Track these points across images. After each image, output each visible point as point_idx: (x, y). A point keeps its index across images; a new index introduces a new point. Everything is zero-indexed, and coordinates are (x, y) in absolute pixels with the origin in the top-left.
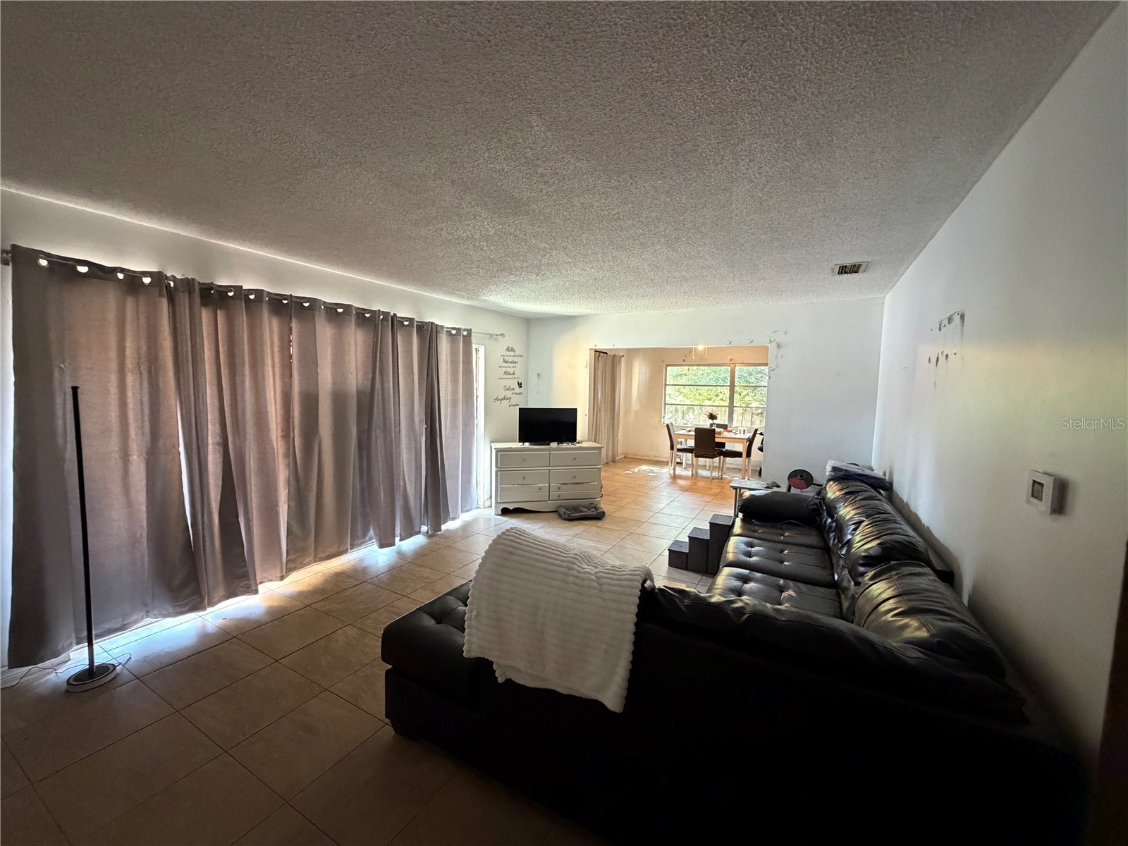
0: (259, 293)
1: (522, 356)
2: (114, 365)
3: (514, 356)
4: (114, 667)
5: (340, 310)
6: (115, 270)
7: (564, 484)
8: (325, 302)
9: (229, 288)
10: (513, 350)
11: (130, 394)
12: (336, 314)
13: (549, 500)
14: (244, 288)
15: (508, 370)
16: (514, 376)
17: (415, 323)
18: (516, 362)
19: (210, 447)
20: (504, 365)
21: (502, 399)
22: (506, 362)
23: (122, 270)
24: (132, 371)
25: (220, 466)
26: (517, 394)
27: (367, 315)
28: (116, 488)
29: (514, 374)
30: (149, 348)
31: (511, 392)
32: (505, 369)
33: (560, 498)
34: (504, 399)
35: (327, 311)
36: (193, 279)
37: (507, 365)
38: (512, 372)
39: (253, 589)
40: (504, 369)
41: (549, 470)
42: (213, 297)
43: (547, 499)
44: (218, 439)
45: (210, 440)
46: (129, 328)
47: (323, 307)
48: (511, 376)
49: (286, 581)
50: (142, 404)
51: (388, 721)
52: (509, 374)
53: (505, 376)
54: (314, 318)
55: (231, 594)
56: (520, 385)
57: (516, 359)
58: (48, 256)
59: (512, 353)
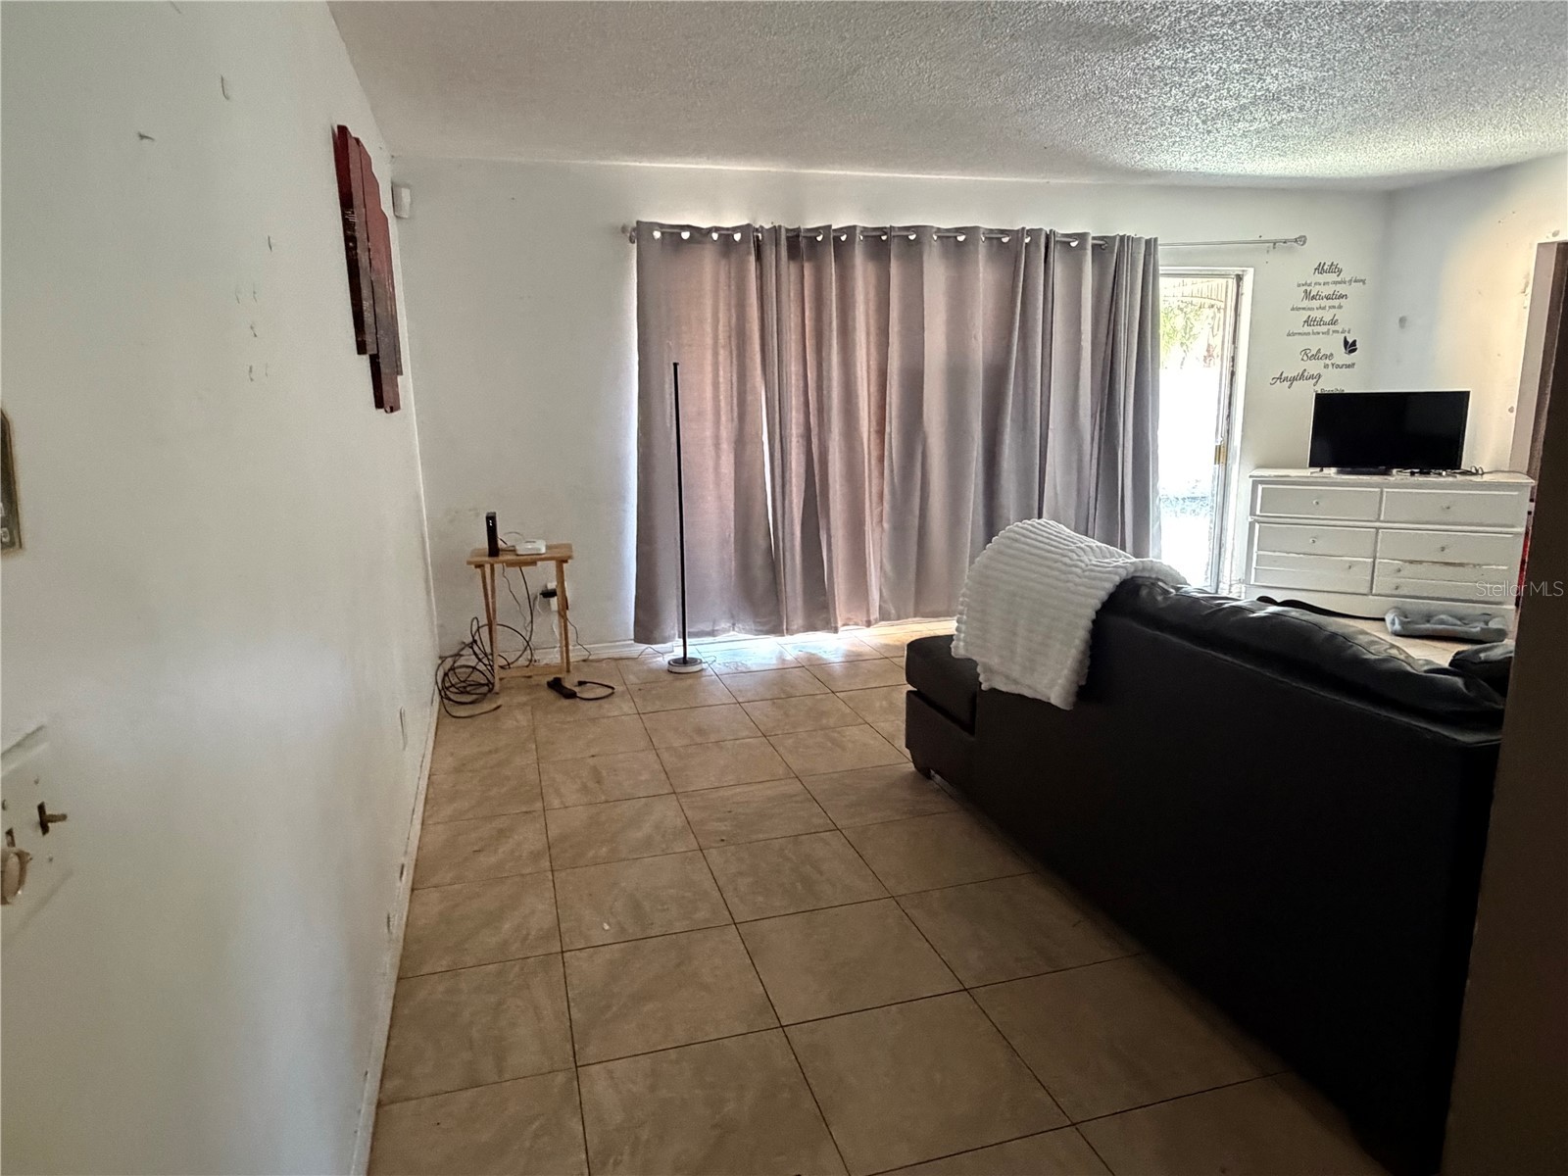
0: (850, 230)
1: (1363, 282)
2: (709, 341)
3: (1335, 283)
4: (701, 662)
5: (961, 238)
6: (710, 230)
7: (1411, 562)
8: (939, 230)
9: (817, 230)
10: (1334, 269)
11: (721, 373)
12: (957, 244)
13: (1371, 593)
14: (833, 227)
15: (1314, 314)
16: (1332, 327)
17: (1090, 242)
18: (1341, 297)
19: (794, 440)
20: (1306, 303)
21: (1294, 379)
22: (1313, 298)
23: (717, 229)
24: (724, 347)
25: (803, 464)
26: (1338, 366)
27: (1005, 240)
28: (710, 476)
29: (1333, 322)
30: (738, 319)
31: (1322, 363)
32: (1309, 313)
33: (1400, 592)
34: (1302, 377)
35: (943, 243)
36: (780, 227)
37: (1315, 304)
38: (1327, 319)
39: (833, 625)
40: (1305, 315)
41: (1377, 529)
42: (801, 245)
43: (1365, 590)
44: (801, 430)
45: (794, 432)
46: (722, 295)
47: (935, 238)
48: (1324, 328)
49: (873, 630)
50: (732, 384)
51: (907, 752)
52: (1321, 322)
53: (1307, 329)
54: (921, 256)
55: (811, 627)
56: (1350, 347)
57: (1341, 289)
58: (661, 226)
59: (1333, 277)
